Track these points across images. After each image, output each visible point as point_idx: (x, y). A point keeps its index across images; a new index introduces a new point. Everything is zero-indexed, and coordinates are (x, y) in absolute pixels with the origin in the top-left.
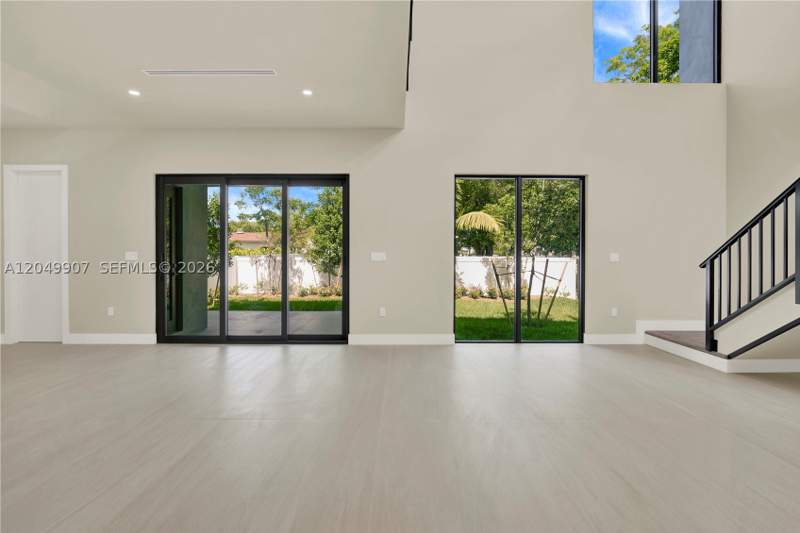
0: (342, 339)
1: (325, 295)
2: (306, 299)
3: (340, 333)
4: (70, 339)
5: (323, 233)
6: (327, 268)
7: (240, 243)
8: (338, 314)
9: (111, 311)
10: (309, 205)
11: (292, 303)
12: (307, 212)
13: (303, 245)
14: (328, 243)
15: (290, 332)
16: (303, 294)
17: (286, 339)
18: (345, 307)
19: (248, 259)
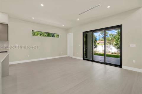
0: (120, 66)
1: (118, 54)
2: (113, 54)
3: (120, 65)
4: (73, 57)
5: (117, 40)
6: (118, 48)
7: (100, 43)
8: (119, 59)
9: (77, 54)
10: (114, 35)
11: (107, 55)
12: (114, 36)
13: (113, 43)
14: (119, 42)
15: (106, 62)
16: (112, 53)
17: (105, 63)
18: (121, 57)
19: (101, 46)
